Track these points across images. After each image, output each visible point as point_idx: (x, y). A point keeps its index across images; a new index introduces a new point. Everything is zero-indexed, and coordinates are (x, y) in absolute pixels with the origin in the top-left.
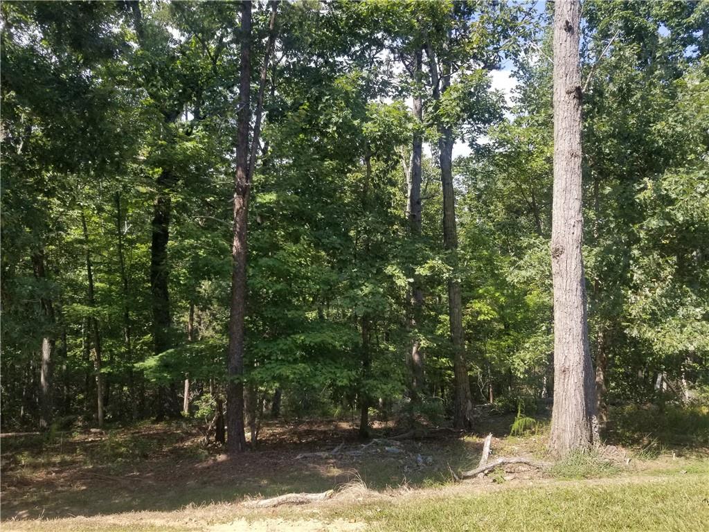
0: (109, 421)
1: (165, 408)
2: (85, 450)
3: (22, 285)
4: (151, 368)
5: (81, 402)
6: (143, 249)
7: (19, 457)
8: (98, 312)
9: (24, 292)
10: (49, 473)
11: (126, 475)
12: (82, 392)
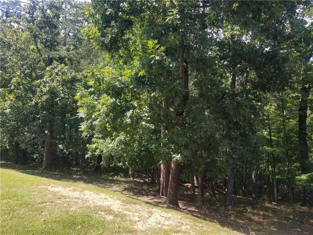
0: (279, 200)
1: (307, 200)
2: (272, 211)
3: (253, 139)
4: (304, 180)
5: (265, 189)
6: (293, 122)
7: (247, 208)
8: (275, 151)
9: (253, 142)
10: (259, 218)
11: (294, 229)
12: (266, 184)
